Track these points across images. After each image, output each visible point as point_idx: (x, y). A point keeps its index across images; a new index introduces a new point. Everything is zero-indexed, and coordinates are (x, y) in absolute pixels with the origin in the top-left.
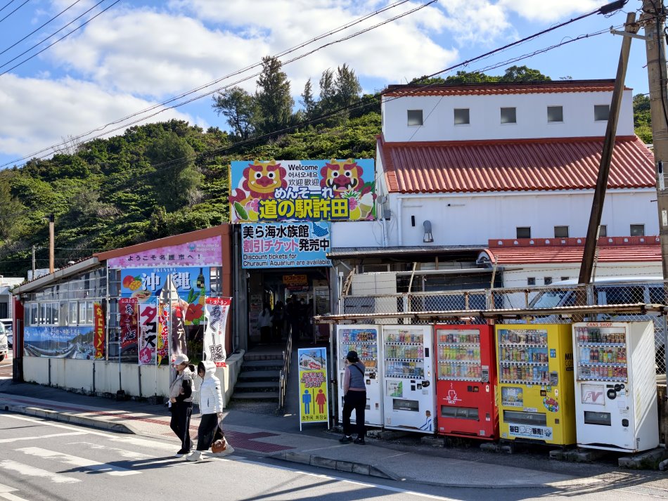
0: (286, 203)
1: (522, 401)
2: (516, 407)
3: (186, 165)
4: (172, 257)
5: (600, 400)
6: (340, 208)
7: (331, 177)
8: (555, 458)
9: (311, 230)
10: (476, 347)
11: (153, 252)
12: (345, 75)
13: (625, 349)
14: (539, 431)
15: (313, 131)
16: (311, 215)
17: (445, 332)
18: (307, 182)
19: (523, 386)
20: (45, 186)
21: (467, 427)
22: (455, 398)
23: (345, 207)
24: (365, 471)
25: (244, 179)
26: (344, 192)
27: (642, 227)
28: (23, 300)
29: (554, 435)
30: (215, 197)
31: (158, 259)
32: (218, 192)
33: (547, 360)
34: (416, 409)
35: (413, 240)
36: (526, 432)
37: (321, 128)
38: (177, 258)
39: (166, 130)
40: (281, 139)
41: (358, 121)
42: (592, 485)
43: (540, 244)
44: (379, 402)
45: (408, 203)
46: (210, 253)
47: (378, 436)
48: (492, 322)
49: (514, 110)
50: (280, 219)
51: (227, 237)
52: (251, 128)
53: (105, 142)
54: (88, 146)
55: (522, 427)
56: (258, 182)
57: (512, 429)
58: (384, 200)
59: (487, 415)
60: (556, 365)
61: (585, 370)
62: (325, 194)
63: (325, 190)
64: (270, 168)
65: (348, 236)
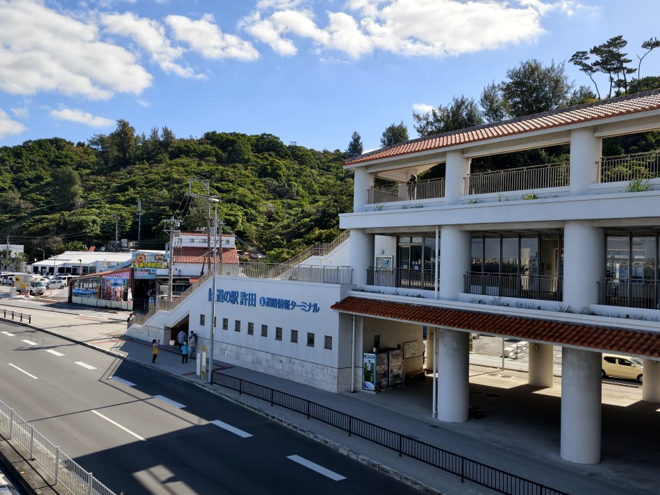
3: (75, 184)
7: (157, 258)
9: (151, 270)
11: (113, 275)
15: (147, 165)
16: (152, 267)
18: (151, 259)
23: (160, 265)
26: (160, 261)
30: (90, 204)
32: (93, 201)
37: (152, 164)
39: (52, 144)
40: (128, 168)
41: (173, 162)
50: (144, 267)
51: (131, 272)
56: (139, 258)
64: (142, 255)
65: (160, 272)
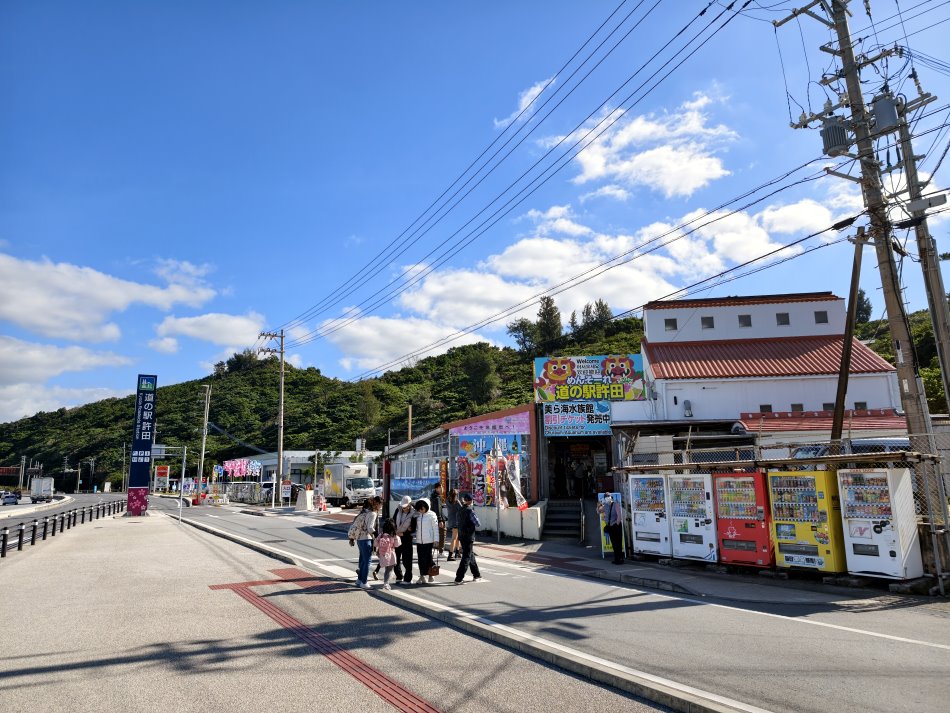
0: (576, 388)
1: (794, 535)
2: (790, 541)
3: (489, 372)
4: (494, 427)
5: (867, 534)
6: (617, 391)
7: (610, 368)
8: (828, 583)
9: (595, 408)
10: (751, 492)
11: (481, 424)
12: (601, 307)
13: (887, 492)
14: (812, 561)
16: (595, 396)
17: (724, 480)
18: (591, 372)
19: (796, 524)
20: (396, 389)
21: (746, 556)
22: (735, 534)
23: (621, 391)
24: (669, 587)
25: (544, 370)
26: (620, 379)
27: (864, 404)
28: (391, 460)
29: (826, 563)
30: (509, 394)
31: (484, 428)
32: (511, 390)
33: (815, 500)
34: (701, 542)
35: (676, 415)
36: (800, 561)
37: (584, 345)
38: (498, 428)
41: (612, 338)
42: (872, 605)
43: (783, 416)
44: (668, 537)
45: (669, 387)
46: (521, 424)
47: (669, 564)
48: (764, 470)
49: (749, 317)
50: (571, 399)
51: (533, 413)
52: (534, 345)
53: (434, 358)
54: (423, 362)
55: (796, 557)
56: (555, 372)
57: (787, 559)
58: (652, 386)
59: (764, 547)
60: (824, 505)
61: (851, 509)
62: (605, 381)
63: (605, 377)
64: (563, 362)
65: (625, 412)
